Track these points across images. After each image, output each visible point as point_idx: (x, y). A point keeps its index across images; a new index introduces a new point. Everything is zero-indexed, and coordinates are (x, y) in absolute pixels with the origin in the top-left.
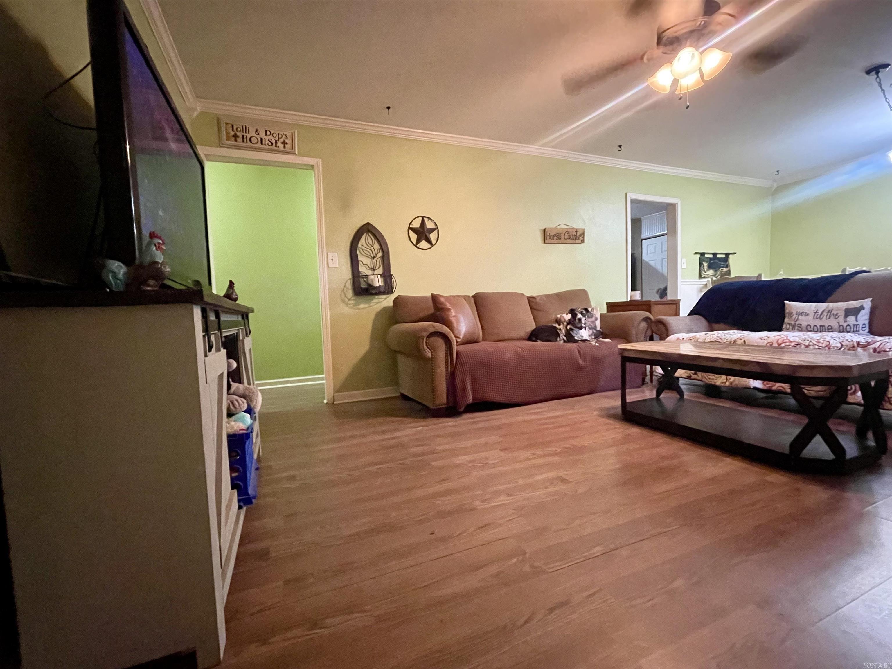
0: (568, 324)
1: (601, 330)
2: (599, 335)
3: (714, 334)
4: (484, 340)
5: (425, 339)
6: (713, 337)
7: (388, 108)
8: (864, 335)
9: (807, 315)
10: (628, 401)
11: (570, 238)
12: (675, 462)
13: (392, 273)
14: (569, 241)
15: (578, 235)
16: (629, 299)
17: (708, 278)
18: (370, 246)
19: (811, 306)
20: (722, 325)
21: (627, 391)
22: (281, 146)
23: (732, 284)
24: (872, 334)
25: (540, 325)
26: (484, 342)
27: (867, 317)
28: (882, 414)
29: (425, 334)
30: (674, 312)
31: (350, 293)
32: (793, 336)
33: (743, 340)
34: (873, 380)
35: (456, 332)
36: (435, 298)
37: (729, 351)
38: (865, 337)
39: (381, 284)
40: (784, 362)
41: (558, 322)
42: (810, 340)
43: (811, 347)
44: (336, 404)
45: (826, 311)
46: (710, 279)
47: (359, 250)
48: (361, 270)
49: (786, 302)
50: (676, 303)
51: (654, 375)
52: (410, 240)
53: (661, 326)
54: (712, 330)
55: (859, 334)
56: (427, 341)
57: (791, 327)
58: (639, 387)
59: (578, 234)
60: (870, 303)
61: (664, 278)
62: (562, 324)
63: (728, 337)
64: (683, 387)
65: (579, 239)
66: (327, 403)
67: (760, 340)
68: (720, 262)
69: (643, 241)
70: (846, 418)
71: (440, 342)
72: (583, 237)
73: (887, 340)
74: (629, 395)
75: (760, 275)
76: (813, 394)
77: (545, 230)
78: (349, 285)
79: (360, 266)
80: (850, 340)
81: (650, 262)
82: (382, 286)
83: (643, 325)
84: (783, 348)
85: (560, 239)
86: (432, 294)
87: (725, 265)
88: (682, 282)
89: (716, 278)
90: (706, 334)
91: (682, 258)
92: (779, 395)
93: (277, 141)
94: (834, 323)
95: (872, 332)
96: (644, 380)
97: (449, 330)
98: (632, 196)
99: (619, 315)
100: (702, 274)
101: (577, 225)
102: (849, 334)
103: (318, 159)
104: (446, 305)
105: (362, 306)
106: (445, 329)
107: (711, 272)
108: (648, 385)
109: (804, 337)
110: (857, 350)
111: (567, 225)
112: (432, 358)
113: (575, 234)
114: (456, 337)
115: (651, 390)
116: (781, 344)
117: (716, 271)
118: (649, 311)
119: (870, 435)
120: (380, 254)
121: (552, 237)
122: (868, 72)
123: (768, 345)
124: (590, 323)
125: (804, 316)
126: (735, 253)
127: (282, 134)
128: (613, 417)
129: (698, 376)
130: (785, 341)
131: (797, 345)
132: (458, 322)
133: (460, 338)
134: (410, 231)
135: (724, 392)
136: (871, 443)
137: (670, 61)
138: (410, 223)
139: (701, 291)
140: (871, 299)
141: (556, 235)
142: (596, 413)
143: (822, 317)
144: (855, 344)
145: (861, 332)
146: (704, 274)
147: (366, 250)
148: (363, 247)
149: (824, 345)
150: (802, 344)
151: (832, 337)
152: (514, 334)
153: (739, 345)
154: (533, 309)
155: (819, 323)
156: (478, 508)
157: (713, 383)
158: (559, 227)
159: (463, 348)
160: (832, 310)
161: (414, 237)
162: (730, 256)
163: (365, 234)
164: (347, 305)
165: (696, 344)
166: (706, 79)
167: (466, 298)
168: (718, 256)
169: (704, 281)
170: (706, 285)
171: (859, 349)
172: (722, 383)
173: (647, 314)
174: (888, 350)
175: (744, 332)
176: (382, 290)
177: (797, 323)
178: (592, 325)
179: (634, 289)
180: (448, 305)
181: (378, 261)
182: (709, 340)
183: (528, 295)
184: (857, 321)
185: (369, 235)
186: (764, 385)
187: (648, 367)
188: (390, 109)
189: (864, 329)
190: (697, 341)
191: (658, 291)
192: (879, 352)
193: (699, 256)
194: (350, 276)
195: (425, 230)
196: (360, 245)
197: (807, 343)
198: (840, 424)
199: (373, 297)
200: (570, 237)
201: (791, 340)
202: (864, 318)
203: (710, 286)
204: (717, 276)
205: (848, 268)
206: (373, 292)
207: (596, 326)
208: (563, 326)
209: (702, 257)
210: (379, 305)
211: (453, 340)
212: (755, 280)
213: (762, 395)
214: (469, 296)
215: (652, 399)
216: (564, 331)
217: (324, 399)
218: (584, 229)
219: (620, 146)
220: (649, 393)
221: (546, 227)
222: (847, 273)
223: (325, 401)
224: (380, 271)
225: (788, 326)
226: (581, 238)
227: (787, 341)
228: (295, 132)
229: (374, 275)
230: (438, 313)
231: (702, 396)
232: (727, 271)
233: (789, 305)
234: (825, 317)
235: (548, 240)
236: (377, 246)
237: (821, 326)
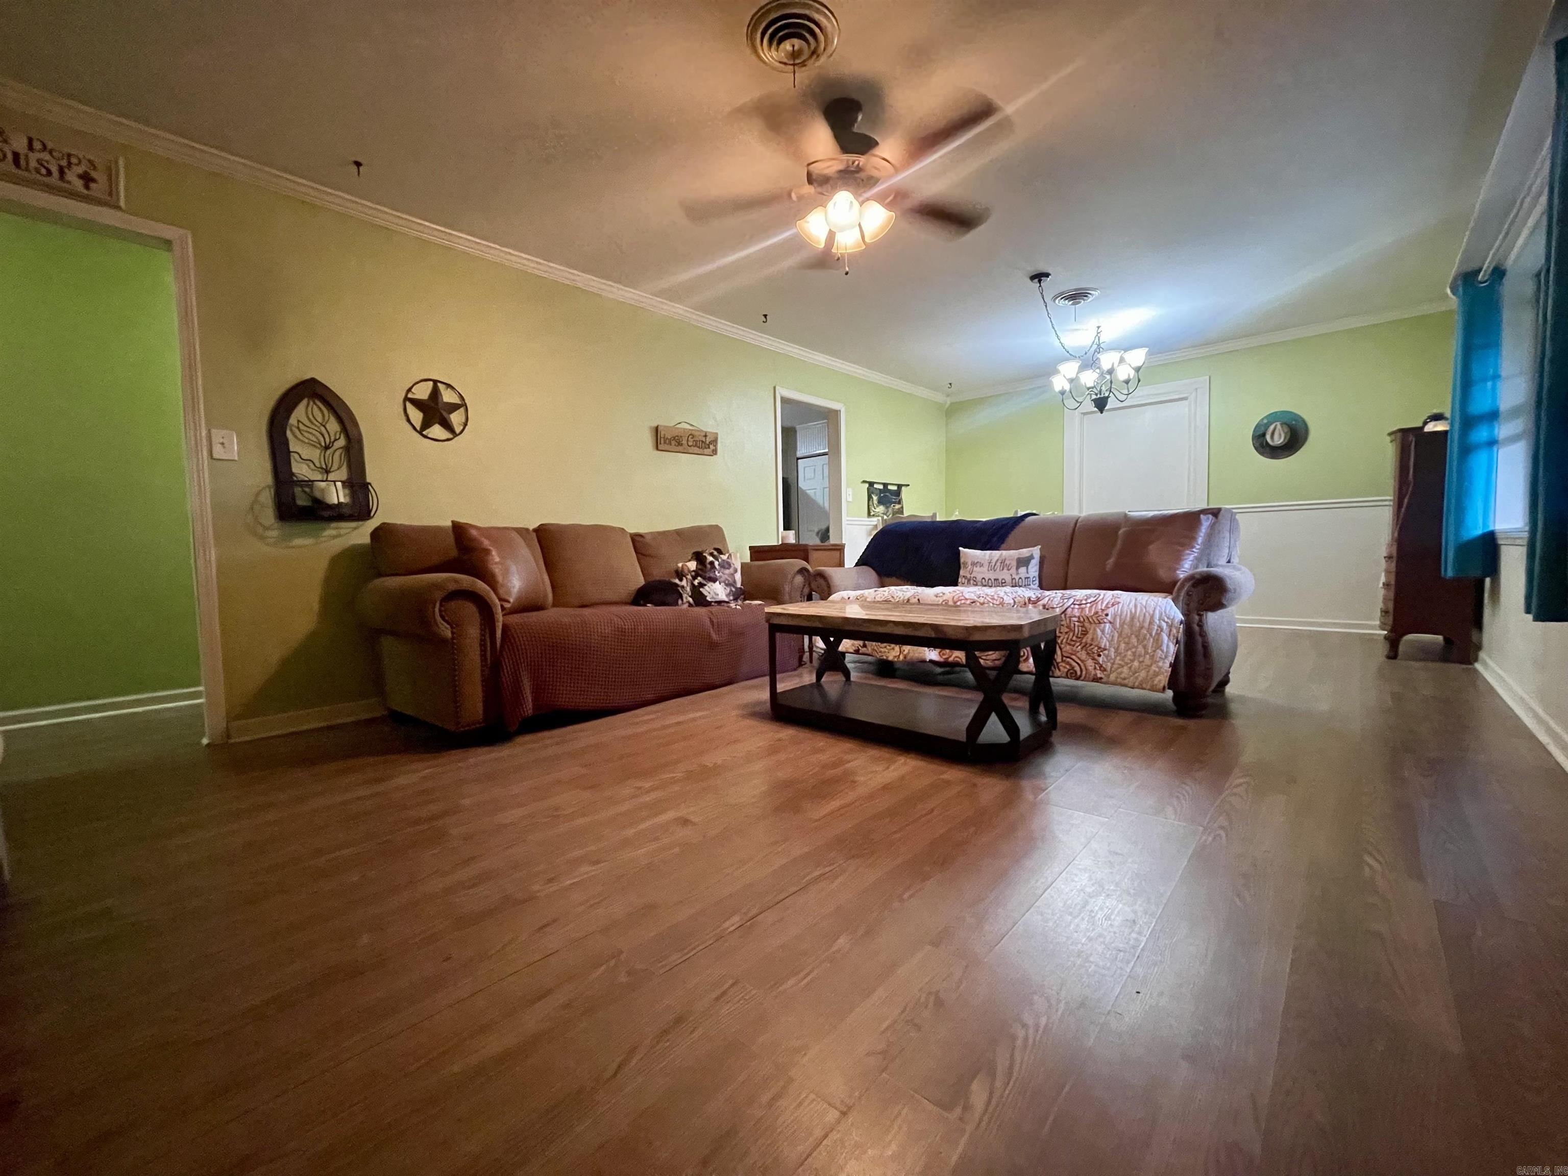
0: (694, 578)
1: (742, 587)
2: (741, 594)
3: (885, 591)
4: (555, 605)
5: (438, 605)
6: (884, 595)
7: (358, 164)
8: (1034, 589)
9: (982, 565)
10: (778, 691)
11: (696, 446)
12: (839, 771)
13: (368, 480)
14: (696, 450)
15: (707, 442)
16: (780, 543)
17: (878, 516)
18: (319, 425)
19: (985, 555)
20: (894, 579)
21: (778, 676)
22: (78, 184)
23: (904, 524)
24: (1042, 589)
25: (651, 579)
26: (555, 609)
27: (1037, 568)
28: (1052, 683)
29: (438, 595)
30: (837, 561)
31: (269, 515)
32: (969, 592)
33: (917, 597)
34: (1042, 642)
35: (501, 591)
36: (459, 529)
37: (901, 612)
38: (1035, 591)
39: (342, 500)
40: (961, 624)
41: (680, 575)
42: (985, 596)
43: (986, 605)
44: (233, 744)
45: (1000, 561)
46: (880, 518)
47: (291, 430)
48: (294, 470)
49: (961, 549)
50: (839, 549)
51: (815, 651)
52: (409, 420)
53: (821, 581)
54: (883, 585)
55: (1030, 589)
56: (443, 608)
57: (966, 581)
58: (795, 670)
59: (708, 440)
60: (1038, 552)
61: (826, 515)
62: (684, 578)
63: (900, 594)
64: (850, 666)
65: (709, 448)
66: (208, 745)
67: (935, 598)
68: (892, 495)
69: (799, 461)
70: (1020, 691)
71: (470, 609)
72: (716, 446)
73: (1054, 595)
74: (780, 682)
75: (935, 515)
76: (990, 663)
77: (657, 429)
78: (267, 498)
79: (292, 460)
80: (1021, 596)
81: (808, 491)
82: (346, 504)
83: (799, 579)
84: (959, 606)
85: (682, 445)
86: (453, 522)
87: (898, 500)
88: (848, 520)
89: (888, 516)
90: (875, 591)
91: (848, 486)
92: (958, 669)
93: (66, 170)
94: (1005, 575)
95: (1041, 587)
96: (801, 658)
97: (488, 588)
98: (783, 392)
99: (768, 564)
100: (871, 511)
101: (706, 424)
102: (1021, 588)
103: (186, 231)
104: (482, 543)
105: (298, 542)
106: (481, 586)
107: (881, 509)
108: (806, 666)
109: (978, 593)
110: (1028, 606)
111: (692, 425)
112: (453, 638)
113: (704, 439)
114: (500, 599)
115: (811, 672)
116: (957, 602)
117: (887, 508)
118: (806, 559)
119: (1042, 709)
120: (342, 442)
121: (668, 441)
122: (1032, 278)
123: (944, 603)
124: (726, 576)
125: (978, 567)
126: (908, 485)
127: (81, 156)
128: (756, 714)
129: (868, 650)
130: (961, 598)
131: (972, 603)
132: (506, 572)
133: (508, 602)
134: (408, 405)
135: (899, 669)
136: (1043, 718)
137: (823, 205)
138: (409, 390)
139: (870, 535)
140: (1040, 547)
141: (674, 438)
142: (734, 713)
143: (996, 567)
144: (1027, 600)
145: (1032, 586)
146: (874, 511)
147: (309, 432)
148: (301, 425)
149: (998, 603)
150: (978, 601)
151: (1005, 592)
152: (610, 595)
153: (913, 604)
154: (642, 554)
155: (992, 575)
156: (538, 894)
157: (885, 658)
158: (678, 426)
159: (515, 619)
160: (1005, 559)
161: (417, 416)
162: (903, 488)
163: (305, 401)
164: (262, 538)
165: (864, 603)
166: (867, 240)
167: (522, 532)
168: (890, 487)
169: (874, 521)
170: (876, 525)
171: (1030, 606)
172: (895, 657)
173: (804, 564)
174: (1055, 606)
175: (919, 588)
176: (346, 511)
177: (972, 576)
178: (730, 579)
179: (787, 527)
180: (486, 543)
181: (337, 456)
182: (879, 600)
183: (632, 531)
184: (1027, 573)
185: (315, 403)
186: (941, 657)
187: (806, 638)
188: (361, 168)
189: (1034, 583)
190: (865, 600)
191: (818, 533)
192: (1047, 609)
193: (867, 485)
194: (269, 479)
195: (440, 405)
196: (293, 421)
197: (982, 600)
198: (1015, 699)
199: (324, 525)
200: (696, 444)
201: (967, 597)
202: (1033, 570)
203: (880, 527)
204: (888, 514)
205: (1019, 510)
206: (326, 514)
207: (735, 582)
208: (687, 581)
209: (871, 488)
210: (337, 541)
211: (495, 605)
212: (929, 520)
213: (939, 670)
214: (527, 530)
215: (811, 685)
216: (688, 589)
217: (203, 735)
218: (717, 434)
219: (765, 316)
220: (808, 678)
221: (659, 424)
222: (1019, 515)
223: (205, 741)
224: (343, 474)
225: (963, 579)
226: (711, 446)
227: (963, 598)
228: (116, 162)
229: (326, 481)
230: (466, 557)
231: (871, 676)
232: (899, 509)
233: (965, 554)
234: (998, 568)
235: (662, 445)
236: (333, 426)
237: (995, 580)
